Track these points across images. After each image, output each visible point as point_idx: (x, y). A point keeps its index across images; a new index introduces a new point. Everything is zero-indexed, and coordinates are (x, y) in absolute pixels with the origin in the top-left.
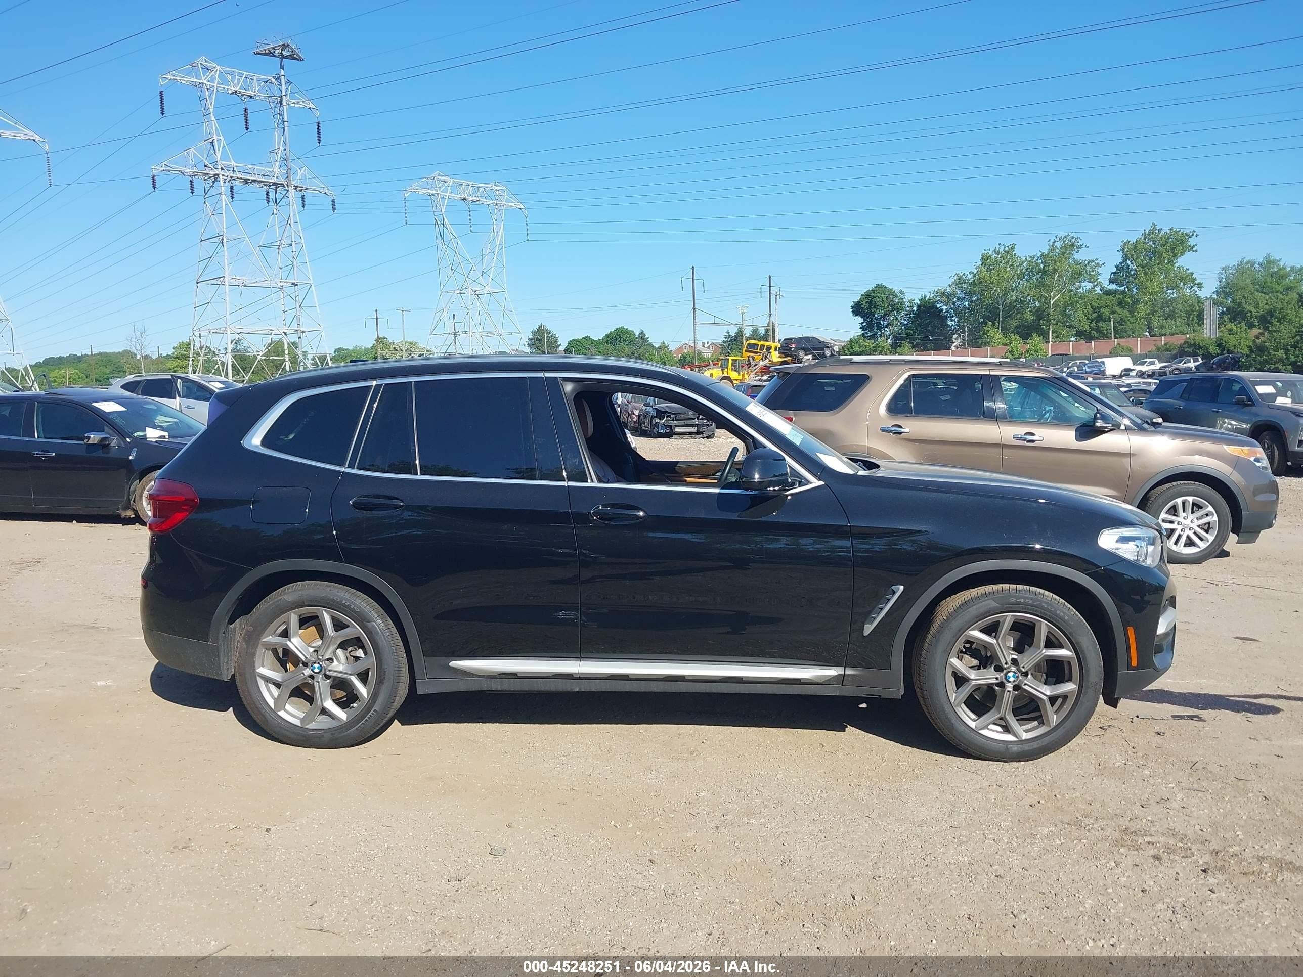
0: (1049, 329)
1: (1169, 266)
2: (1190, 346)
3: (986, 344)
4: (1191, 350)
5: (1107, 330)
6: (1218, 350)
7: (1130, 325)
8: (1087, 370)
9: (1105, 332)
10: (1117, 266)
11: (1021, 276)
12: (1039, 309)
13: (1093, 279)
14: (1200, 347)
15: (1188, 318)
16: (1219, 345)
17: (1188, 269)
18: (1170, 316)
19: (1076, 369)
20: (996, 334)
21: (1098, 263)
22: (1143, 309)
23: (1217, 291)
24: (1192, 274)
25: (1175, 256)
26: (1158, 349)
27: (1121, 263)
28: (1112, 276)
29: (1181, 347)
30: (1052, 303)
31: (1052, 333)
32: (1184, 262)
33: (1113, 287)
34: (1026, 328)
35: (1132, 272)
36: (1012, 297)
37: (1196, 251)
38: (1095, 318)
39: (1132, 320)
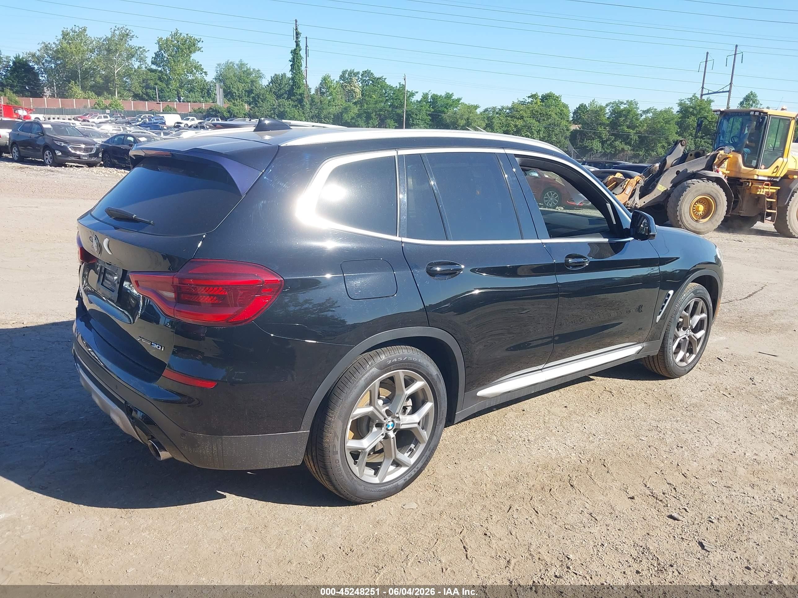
0: (115, 91)
1: (188, 58)
2: (213, 111)
3: (71, 96)
4: (214, 113)
5: (153, 95)
6: (228, 115)
7: (167, 93)
8: (155, 121)
9: (152, 96)
10: (156, 54)
11: (92, 51)
12: (106, 77)
13: (142, 60)
14: (219, 112)
15: (202, 92)
16: (229, 112)
17: (198, 62)
18: (191, 90)
19: (147, 120)
20: (77, 90)
21: (145, 50)
22: (174, 85)
23: (215, 78)
24: (201, 65)
25: (191, 52)
26: (195, 111)
27: (158, 52)
28: (153, 60)
29: (208, 111)
30: (116, 73)
31: (118, 93)
32: (195, 57)
33: (154, 67)
34: (98, 88)
35: (165, 59)
36: (87, 64)
37: (202, 51)
38: (145, 86)
39: (168, 90)
